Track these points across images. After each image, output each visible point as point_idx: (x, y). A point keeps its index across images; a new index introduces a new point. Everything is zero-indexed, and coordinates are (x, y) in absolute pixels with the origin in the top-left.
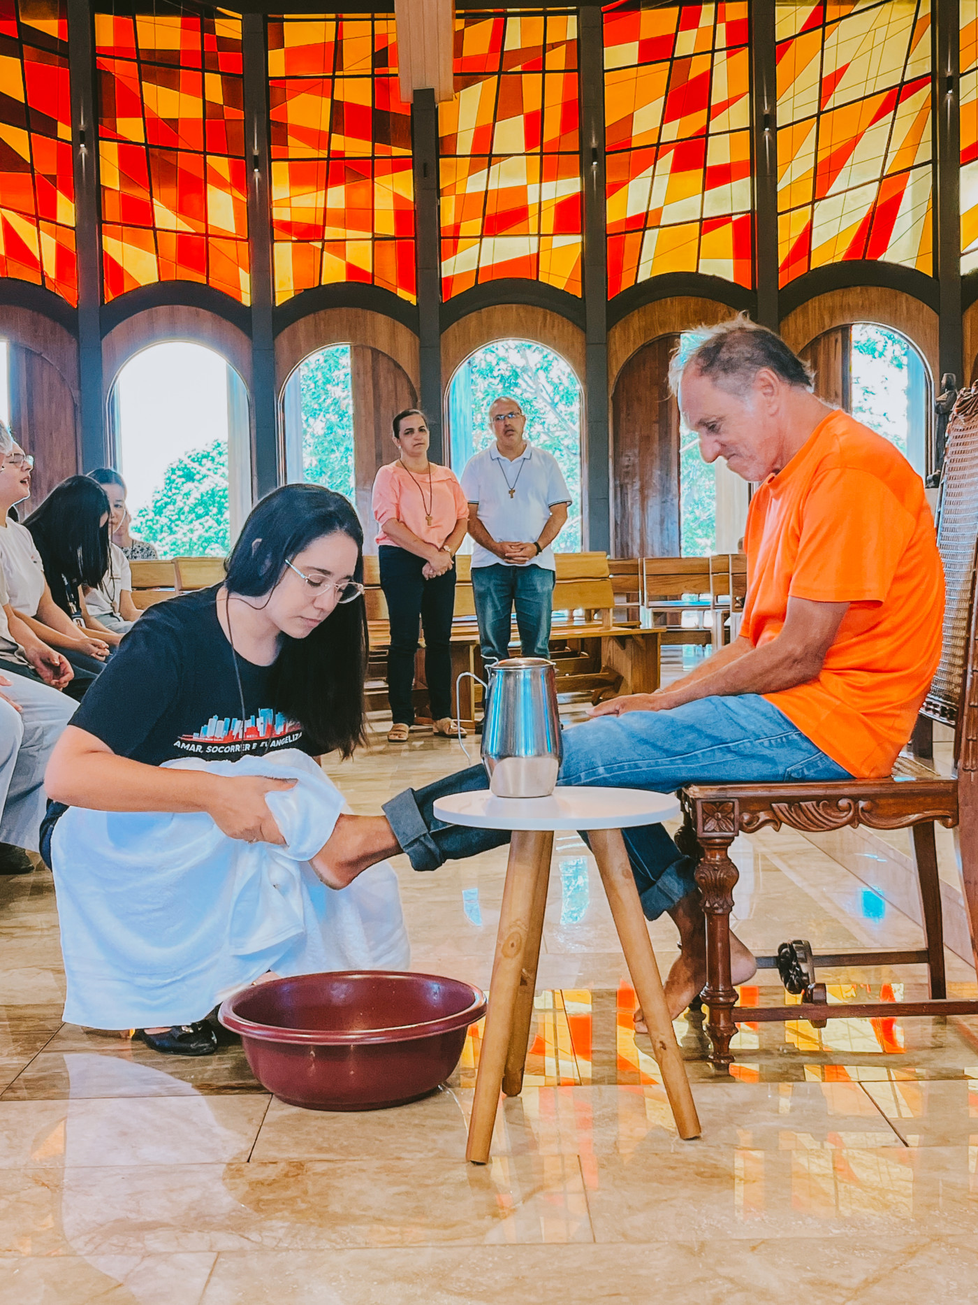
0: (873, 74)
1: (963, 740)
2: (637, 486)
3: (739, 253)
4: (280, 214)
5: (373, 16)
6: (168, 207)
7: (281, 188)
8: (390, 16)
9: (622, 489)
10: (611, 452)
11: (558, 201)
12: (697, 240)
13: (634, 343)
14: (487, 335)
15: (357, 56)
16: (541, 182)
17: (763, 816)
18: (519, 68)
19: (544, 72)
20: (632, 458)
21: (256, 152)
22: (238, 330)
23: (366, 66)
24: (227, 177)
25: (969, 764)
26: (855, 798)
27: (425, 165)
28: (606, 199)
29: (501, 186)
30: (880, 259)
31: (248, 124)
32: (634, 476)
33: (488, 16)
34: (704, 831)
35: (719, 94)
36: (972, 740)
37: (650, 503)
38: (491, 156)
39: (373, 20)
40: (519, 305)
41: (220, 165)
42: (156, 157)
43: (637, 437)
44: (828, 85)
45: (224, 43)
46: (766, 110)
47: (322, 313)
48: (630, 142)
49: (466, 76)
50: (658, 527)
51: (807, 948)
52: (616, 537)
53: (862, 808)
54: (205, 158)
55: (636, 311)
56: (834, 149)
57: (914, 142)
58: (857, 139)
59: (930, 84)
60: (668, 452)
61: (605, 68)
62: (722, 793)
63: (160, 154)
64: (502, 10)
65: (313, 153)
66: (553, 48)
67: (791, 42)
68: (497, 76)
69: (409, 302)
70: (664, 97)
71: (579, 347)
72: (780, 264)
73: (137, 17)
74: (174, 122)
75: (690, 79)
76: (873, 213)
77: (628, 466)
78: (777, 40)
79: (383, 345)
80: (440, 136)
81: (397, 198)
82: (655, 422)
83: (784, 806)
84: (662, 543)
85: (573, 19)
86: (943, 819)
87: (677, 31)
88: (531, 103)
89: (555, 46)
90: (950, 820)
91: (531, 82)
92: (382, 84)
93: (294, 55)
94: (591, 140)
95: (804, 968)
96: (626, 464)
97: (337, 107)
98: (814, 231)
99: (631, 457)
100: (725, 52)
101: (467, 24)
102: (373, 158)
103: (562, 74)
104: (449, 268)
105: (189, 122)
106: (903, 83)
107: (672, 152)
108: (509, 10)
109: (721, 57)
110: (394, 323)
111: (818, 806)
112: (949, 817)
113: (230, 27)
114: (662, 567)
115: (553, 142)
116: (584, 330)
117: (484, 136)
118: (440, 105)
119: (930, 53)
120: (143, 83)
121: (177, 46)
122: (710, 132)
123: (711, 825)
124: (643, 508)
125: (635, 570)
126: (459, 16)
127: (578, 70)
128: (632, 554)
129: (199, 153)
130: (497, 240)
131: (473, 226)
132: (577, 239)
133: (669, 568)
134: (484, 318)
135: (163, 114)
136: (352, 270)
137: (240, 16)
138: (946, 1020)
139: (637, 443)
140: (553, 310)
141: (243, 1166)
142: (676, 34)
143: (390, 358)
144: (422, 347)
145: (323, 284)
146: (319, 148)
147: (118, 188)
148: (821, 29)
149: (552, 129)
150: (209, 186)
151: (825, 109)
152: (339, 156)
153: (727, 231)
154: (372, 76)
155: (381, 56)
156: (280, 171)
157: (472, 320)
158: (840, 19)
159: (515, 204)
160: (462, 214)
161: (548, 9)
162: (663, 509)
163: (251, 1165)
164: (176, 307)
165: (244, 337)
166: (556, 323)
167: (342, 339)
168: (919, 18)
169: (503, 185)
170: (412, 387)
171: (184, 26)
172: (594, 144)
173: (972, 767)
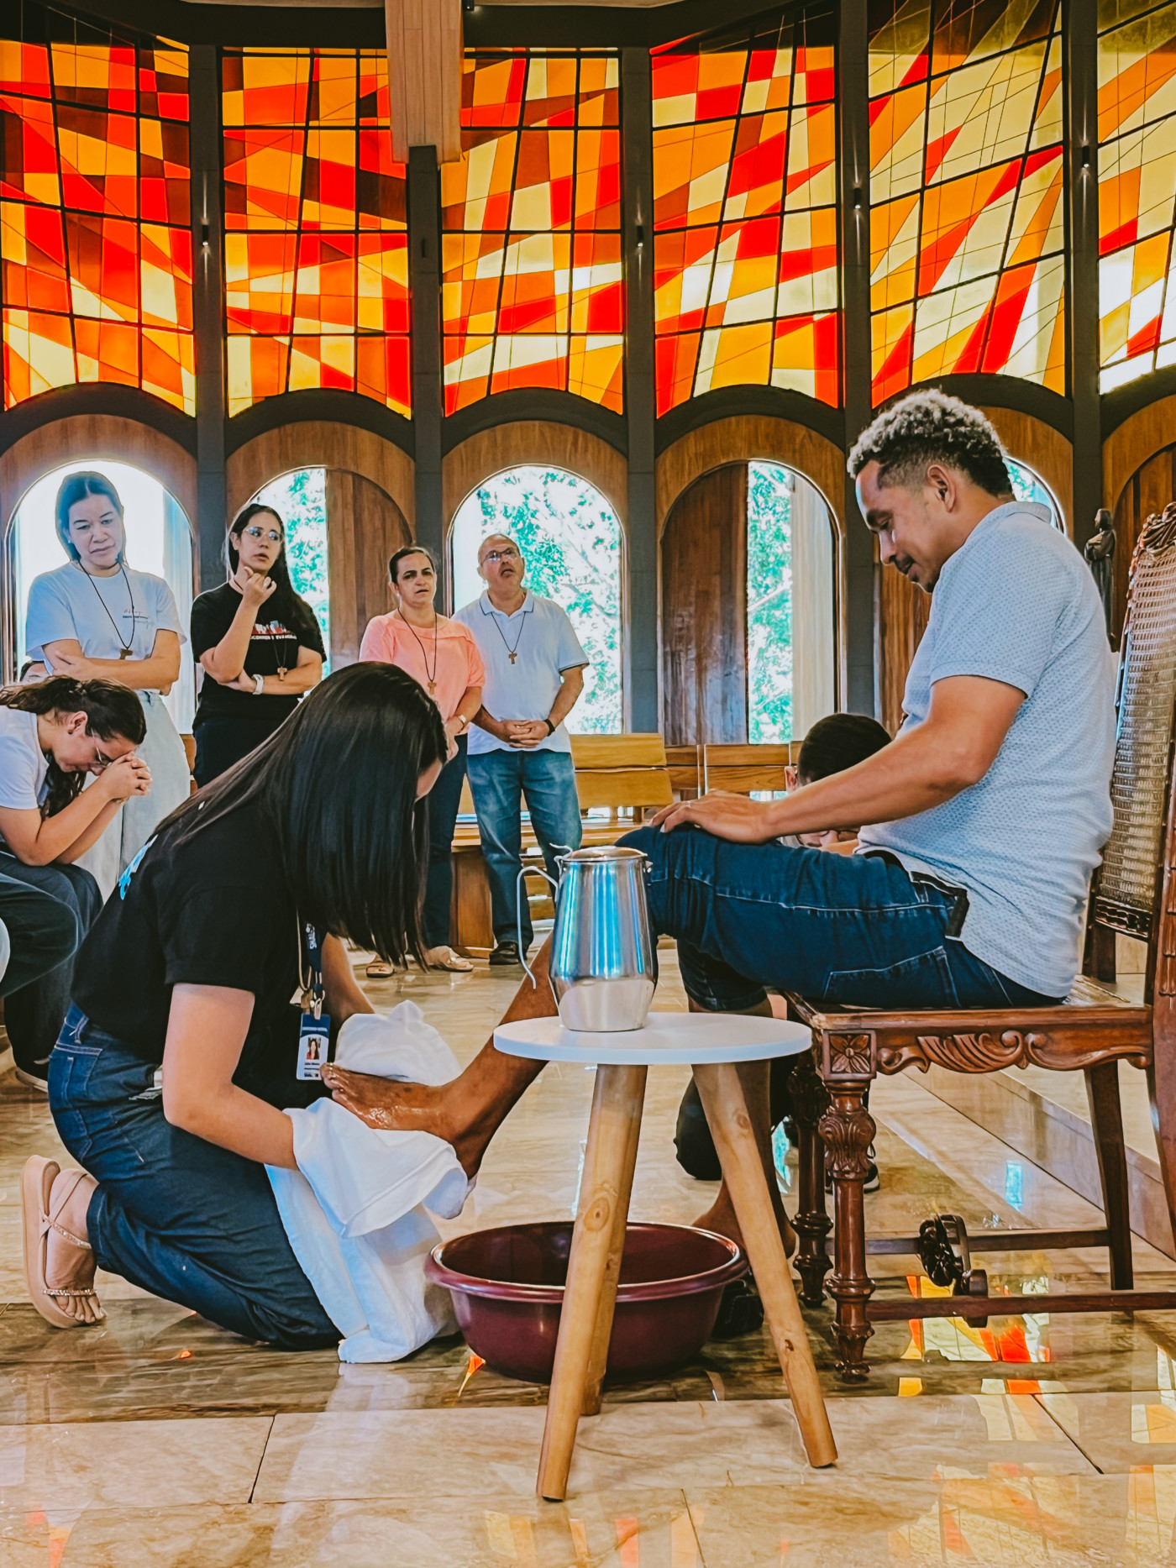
0: (990, 141)
1: (1160, 956)
2: (693, 654)
3: (822, 361)
4: (236, 300)
5: (358, 52)
6: (90, 288)
7: (236, 269)
8: (380, 52)
9: (673, 657)
10: (659, 612)
11: (594, 291)
12: (770, 345)
13: (690, 474)
14: (503, 460)
15: (337, 101)
16: (572, 267)
17: (906, 1053)
18: (544, 123)
19: (576, 128)
20: (686, 619)
21: (205, 221)
22: (179, 448)
23: (349, 115)
24: (167, 250)
25: (1166, 986)
26: (1024, 1030)
27: (423, 243)
28: (653, 290)
29: (521, 272)
30: (1000, 372)
31: (195, 184)
32: (688, 643)
33: (506, 56)
34: (832, 1072)
35: (798, 161)
36: (1170, 956)
37: (709, 676)
38: (508, 232)
39: (358, 57)
40: (542, 423)
41: (159, 236)
42: (75, 224)
43: (693, 593)
44: (934, 153)
45: (165, 81)
46: (857, 183)
47: (289, 427)
48: (685, 220)
49: (476, 133)
50: (719, 706)
51: (959, 1225)
52: (666, 719)
53: (1033, 1044)
54: (139, 228)
55: (692, 434)
56: (942, 233)
57: (1041, 228)
58: (971, 220)
59: (1061, 156)
60: (732, 611)
61: (654, 125)
62: (856, 1023)
63: (80, 219)
64: (524, 49)
65: (279, 224)
66: (589, 99)
67: (887, 100)
68: (516, 132)
69: (401, 415)
70: (727, 165)
71: (619, 479)
72: (874, 376)
73: (53, 46)
74: (99, 181)
75: (761, 141)
76: (991, 314)
77: (681, 629)
78: (870, 96)
79: (368, 470)
80: (443, 206)
81: (387, 283)
82: (716, 574)
83: (934, 1040)
84: (724, 728)
85: (613, 63)
86: (1133, 1058)
87: (745, 81)
88: (560, 168)
89: (590, 96)
90: (1143, 1059)
91: (560, 141)
92: (368, 140)
93: (255, 99)
94: (636, 216)
95: (957, 1251)
96: (679, 626)
97: (310, 166)
98: (917, 336)
99: (685, 617)
100: (804, 110)
101: (479, 66)
102: (357, 231)
103: (599, 132)
104: (455, 373)
105: (121, 180)
106: (1028, 153)
107: (738, 234)
108: (532, 49)
109: (799, 115)
110: (382, 445)
111: (977, 1039)
112: (1140, 1055)
113: (173, 61)
114: (727, 757)
115: (587, 217)
116: (626, 455)
117: (499, 207)
118: (443, 167)
119: (1061, 117)
120: (60, 129)
121: (103, 84)
122: (786, 209)
123: (842, 1063)
124: (700, 683)
125: (693, 759)
126: (468, 56)
127: (620, 127)
128: (687, 740)
129: (132, 220)
130: (516, 338)
131: (485, 321)
132: (618, 340)
133: (737, 758)
134: (499, 439)
135: (85, 170)
136: (328, 374)
137: (187, 48)
138: (1132, 1316)
139: (693, 599)
140: (585, 429)
141: (243, 1507)
142: (744, 85)
143: (376, 486)
144: (417, 474)
145: (290, 390)
146: (287, 217)
147: (24, 262)
148: (925, 84)
149: (586, 201)
150: (143, 262)
151: (931, 183)
152: (313, 227)
153: (807, 334)
154: (357, 128)
155: (367, 104)
156: (236, 247)
157: (483, 439)
158: (950, 72)
159: (539, 295)
160: (472, 305)
161: (582, 49)
162: (725, 684)
163: (254, 1506)
164: (98, 416)
165: (187, 456)
166: (590, 446)
167: (315, 461)
168: (1047, 73)
169: (526, 268)
170: (405, 524)
171: (113, 58)
172: (639, 220)
173: (1171, 990)
